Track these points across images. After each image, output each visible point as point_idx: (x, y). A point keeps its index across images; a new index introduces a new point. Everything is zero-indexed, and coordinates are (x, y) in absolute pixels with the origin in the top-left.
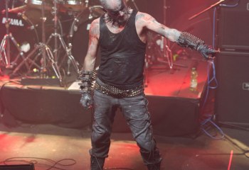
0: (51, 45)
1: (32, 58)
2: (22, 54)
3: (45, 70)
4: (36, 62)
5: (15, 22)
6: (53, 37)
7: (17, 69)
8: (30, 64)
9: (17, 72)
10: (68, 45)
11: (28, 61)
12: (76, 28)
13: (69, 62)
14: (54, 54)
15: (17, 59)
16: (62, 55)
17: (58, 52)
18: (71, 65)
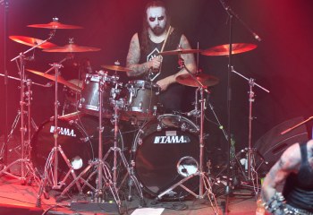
1: (85, 177)
2: (72, 171)
3: (100, 193)
4: (89, 182)
5: (66, 132)
6: (112, 152)
7: (66, 190)
8: (82, 185)
9: (65, 194)
10: (129, 162)
11: (79, 180)
12: (140, 141)
13: (130, 184)
14: (112, 172)
15: (66, 178)
17: (117, 170)
18: (134, 187)
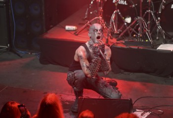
0: (146, 18)
1: (133, 27)
2: (126, 24)
3: (141, 36)
4: (135, 30)
5: (122, 2)
6: (148, 13)
7: (122, 34)
8: (131, 31)
9: (122, 37)
10: (157, 19)
11: (129, 29)
12: (163, 7)
13: (158, 31)
14: (147, 24)
15: (122, 27)
16: (153, 26)
17: (150, 23)
18: (160, 32)
